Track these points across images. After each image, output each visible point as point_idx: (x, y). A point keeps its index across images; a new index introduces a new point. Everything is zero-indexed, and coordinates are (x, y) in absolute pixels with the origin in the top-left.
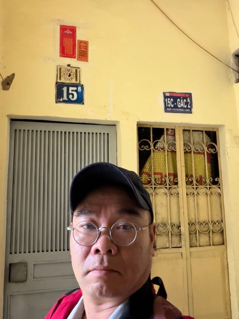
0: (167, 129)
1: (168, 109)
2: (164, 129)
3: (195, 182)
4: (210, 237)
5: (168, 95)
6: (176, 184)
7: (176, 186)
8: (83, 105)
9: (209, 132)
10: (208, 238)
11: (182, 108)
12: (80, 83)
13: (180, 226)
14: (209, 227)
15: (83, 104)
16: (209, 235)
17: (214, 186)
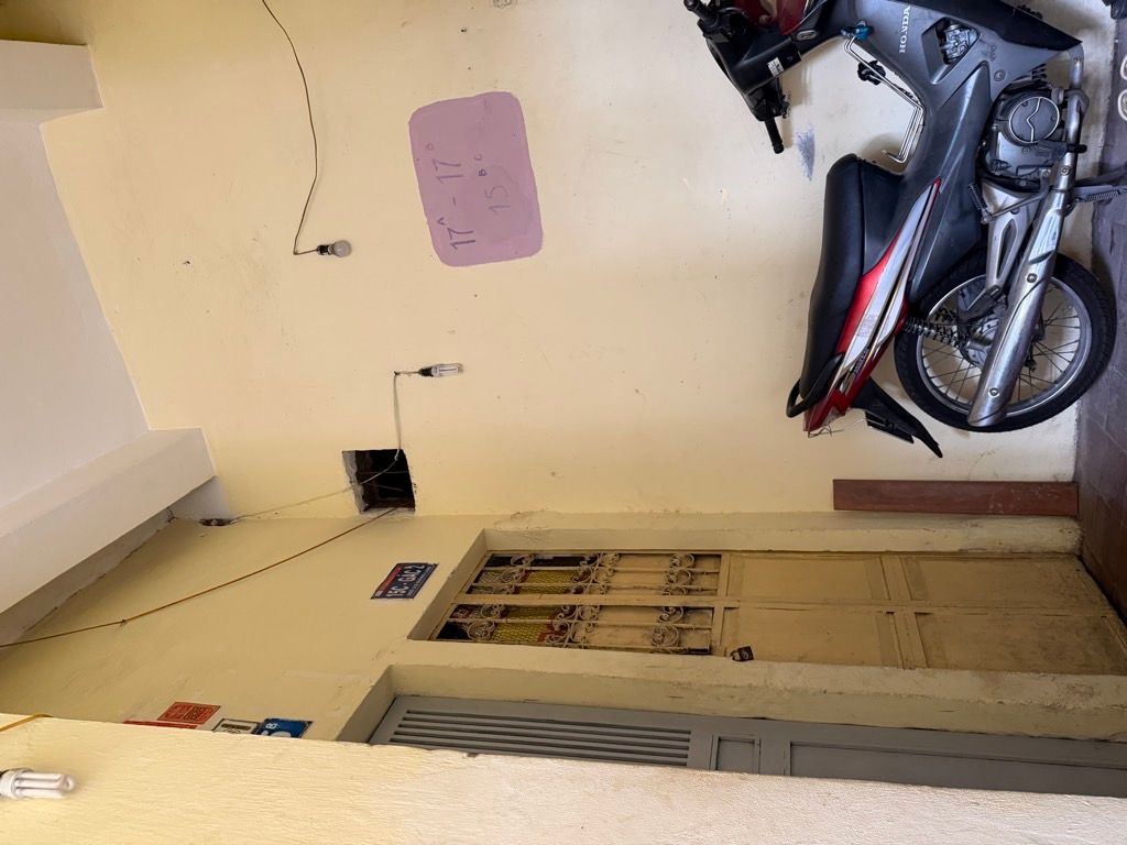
0: (451, 617)
1: (409, 594)
2: (447, 623)
3: (580, 583)
4: (703, 573)
5: (380, 593)
6: (573, 608)
7: (578, 610)
8: (313, 725)
9: (489, 562)
10: (704, 576)
11: (418, 577)
12: (258, 724)
13: (667, 609)
14: (682, 572)
15: (310, 723)
16: (698, 574)
17: (599, 561)
